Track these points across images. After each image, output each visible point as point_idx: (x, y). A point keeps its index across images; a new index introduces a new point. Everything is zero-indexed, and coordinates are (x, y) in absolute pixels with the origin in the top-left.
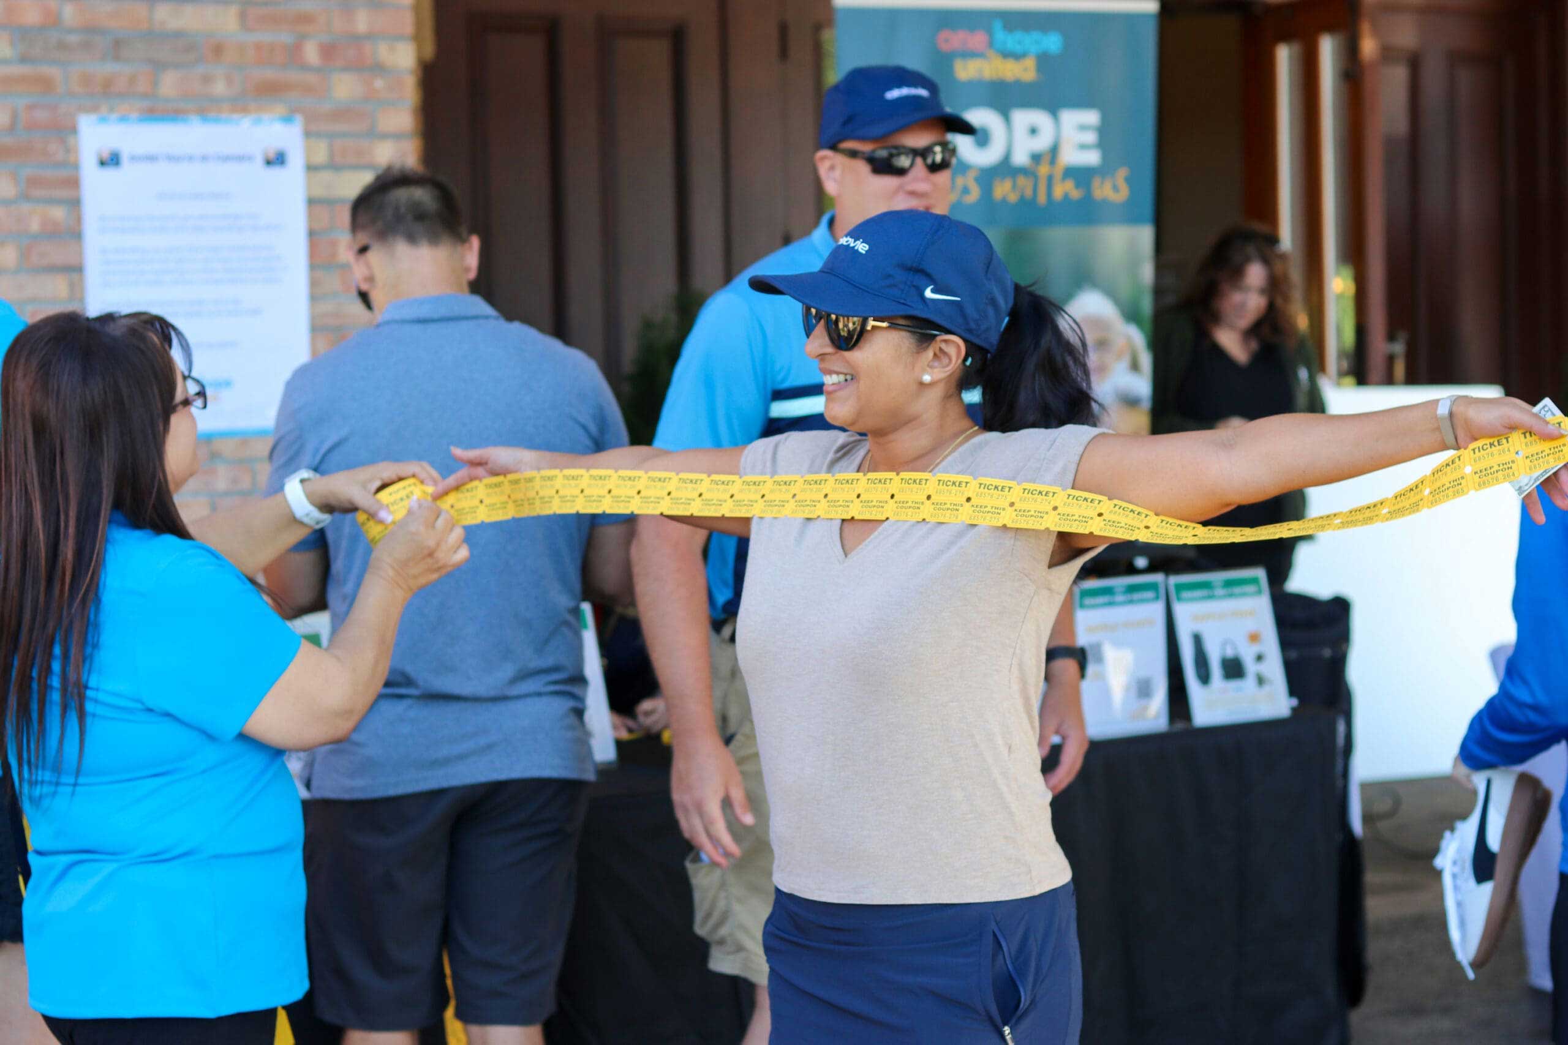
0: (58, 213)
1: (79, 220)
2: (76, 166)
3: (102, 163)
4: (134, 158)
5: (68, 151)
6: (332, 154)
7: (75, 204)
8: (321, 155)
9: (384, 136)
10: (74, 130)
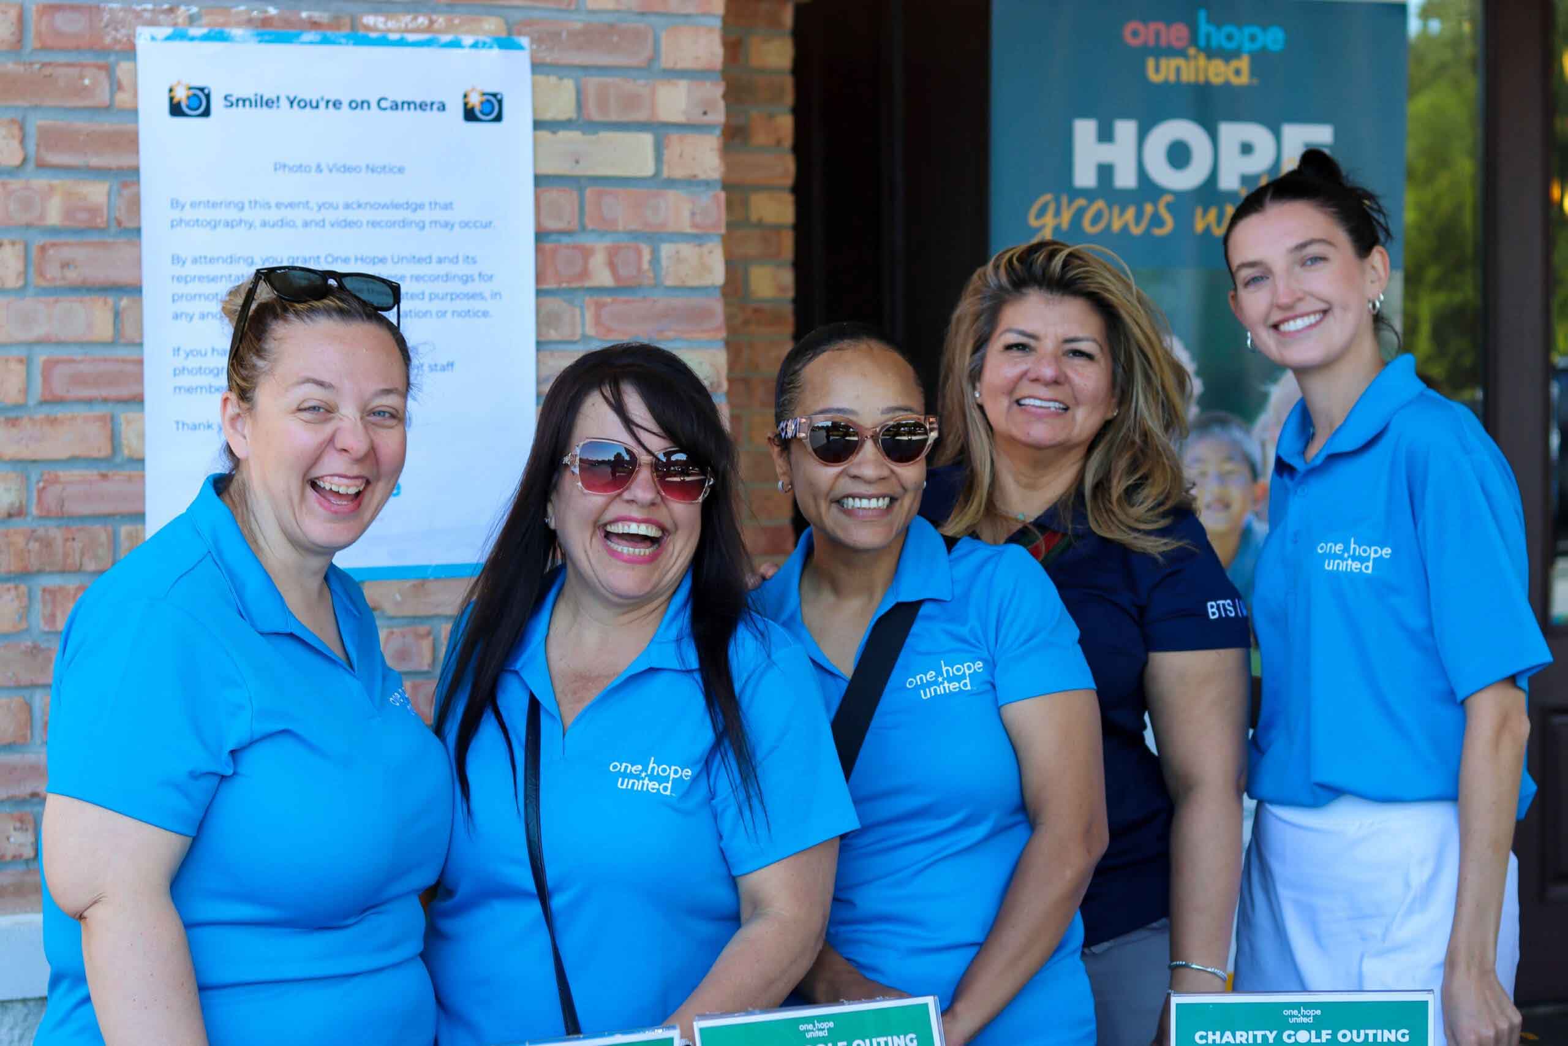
0: (97, 192)
1: (135, 204)
2: (133, 112)
3: (176, 110)
4: (231, 102)
5: (116, 86)
6: (580, 104)
7: (130, 176)
8: (563, 105)
9: (674, 74)
10: (130, 51)
